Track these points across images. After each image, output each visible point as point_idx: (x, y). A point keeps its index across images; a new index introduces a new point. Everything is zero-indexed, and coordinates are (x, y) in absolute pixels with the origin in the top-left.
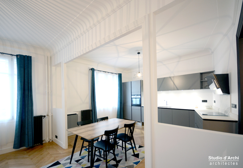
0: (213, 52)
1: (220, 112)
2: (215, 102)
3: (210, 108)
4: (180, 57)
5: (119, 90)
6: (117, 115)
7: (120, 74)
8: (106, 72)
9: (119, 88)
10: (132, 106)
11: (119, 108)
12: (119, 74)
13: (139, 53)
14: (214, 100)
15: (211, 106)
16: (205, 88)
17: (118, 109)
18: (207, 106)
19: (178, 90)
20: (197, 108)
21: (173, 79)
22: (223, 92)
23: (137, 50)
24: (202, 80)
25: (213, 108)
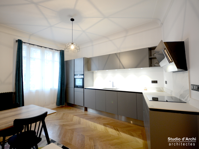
0: (162, 24)
1: (174, 95)
2: (166, 82)
3: (161, 90)
4: (126, 30)
5: (60, 69)
6: (57, 98)
7: (62, 50)
8: (41, 47)
9: (60, 66)
10: (74, 88)
11: (59, 90)
12: (60, 51)
13: (72, 20)
14: (165, 80)
15: (162, 88)
16: (155, 66)
17: (58, 92)
18: (157, 88)
19: (124, 68)
20: (146, 90)
21: (119, 56)
22: (178, 68)
23: (70, 16)
24: (151, 56)
25: (165, 90)
